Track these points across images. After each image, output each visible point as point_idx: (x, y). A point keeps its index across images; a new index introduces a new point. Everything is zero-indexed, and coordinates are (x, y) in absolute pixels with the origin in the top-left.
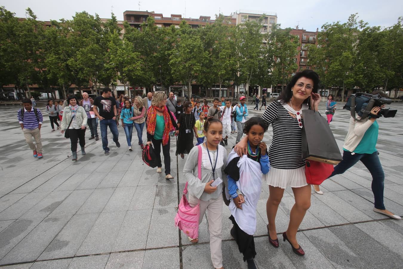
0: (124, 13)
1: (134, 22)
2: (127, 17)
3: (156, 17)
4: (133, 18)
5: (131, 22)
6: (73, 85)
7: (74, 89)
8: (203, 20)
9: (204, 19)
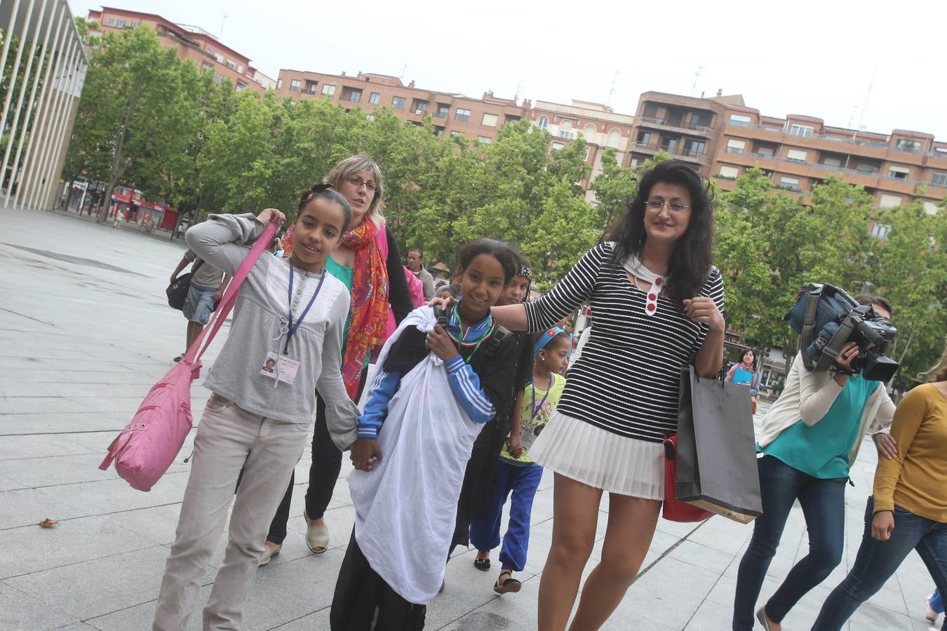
0: (642, 95)
1: (662, 124)
2: (646, 107)
3: (734, 117)
4: (662, 113)
5: (654, 122)
6: (441, 264)
7: (436, 273)
8: (903, 142)
9: (907, 141)
